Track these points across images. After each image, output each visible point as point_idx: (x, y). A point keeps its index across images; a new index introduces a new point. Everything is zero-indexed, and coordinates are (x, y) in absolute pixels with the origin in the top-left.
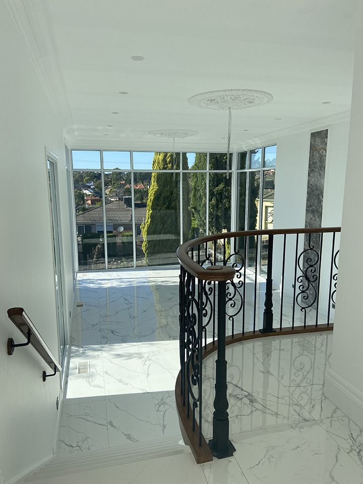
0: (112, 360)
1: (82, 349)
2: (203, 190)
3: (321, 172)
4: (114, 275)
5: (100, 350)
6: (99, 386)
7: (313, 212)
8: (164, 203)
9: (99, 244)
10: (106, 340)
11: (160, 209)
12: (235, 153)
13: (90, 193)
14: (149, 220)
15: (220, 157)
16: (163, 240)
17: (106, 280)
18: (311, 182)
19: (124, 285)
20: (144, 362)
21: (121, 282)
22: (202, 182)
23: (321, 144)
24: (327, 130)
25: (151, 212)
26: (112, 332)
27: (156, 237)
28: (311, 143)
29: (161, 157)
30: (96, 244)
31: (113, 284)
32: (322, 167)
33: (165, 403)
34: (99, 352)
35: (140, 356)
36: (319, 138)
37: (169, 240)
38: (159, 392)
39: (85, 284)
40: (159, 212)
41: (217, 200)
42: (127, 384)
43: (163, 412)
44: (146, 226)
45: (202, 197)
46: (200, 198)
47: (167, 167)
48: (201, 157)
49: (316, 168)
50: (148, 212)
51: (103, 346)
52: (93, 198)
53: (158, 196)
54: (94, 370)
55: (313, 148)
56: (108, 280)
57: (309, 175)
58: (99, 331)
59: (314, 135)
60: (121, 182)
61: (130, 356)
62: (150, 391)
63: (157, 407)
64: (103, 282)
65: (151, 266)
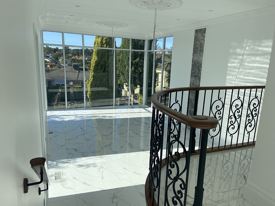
0: (77, 169)
1: (55, 162)
2: (126, 61)
3: (201, 53)
4: (72, 112)
5: (68, 163)
6: (71, 188)
7: (195, 76)
8: (102, 69)
9: (59, 93)
10: (72, 156)
11: (99, 72)
12: (147, 40)
13: (49, 61)
14: (92, 79)
15: (137, 42)
16: (101, 91)
17: (66, 115)
18: (194, 59)
19: (78, 119)
20: (99, 169)
21: (76, 117)
22: (126, 57)
23: (201, 37)
24: (206, 28)
25: (93, 73)
26: (75, 150)
27: (96, 89)
28: (195, 36)
29: (100, 40)
30: (57, 93)
31: (71, 118)
32: (202, 50)
33: (116, 197)
34: (68, 164)
35: (94, 165)
36: (200, 34)
37: (104, 91)
38: (111, 189)
39: (52, 118)
40: (98, 74)
41: (135, 68)
42: (89, 185)
43: (116, 203)
44: (90, 82)
45: (126, 66)
46: (125, 66)
47: (103, 46)
48: (125, 41)
49: (197, 51)
50: (91, 74)
51: (70, 159)
52: (51, 64)
53: (97, 64)
54: (66, 177)
55: (196, 39)
56: (68, 115)
57: (193, 55)
58: (66, 149)
59: (197, 31)
60: (69, 55)
61: (88, 166)
62: (105, 189)
63: (112, 199)
64: (65, 117)
65: (93, 107)
